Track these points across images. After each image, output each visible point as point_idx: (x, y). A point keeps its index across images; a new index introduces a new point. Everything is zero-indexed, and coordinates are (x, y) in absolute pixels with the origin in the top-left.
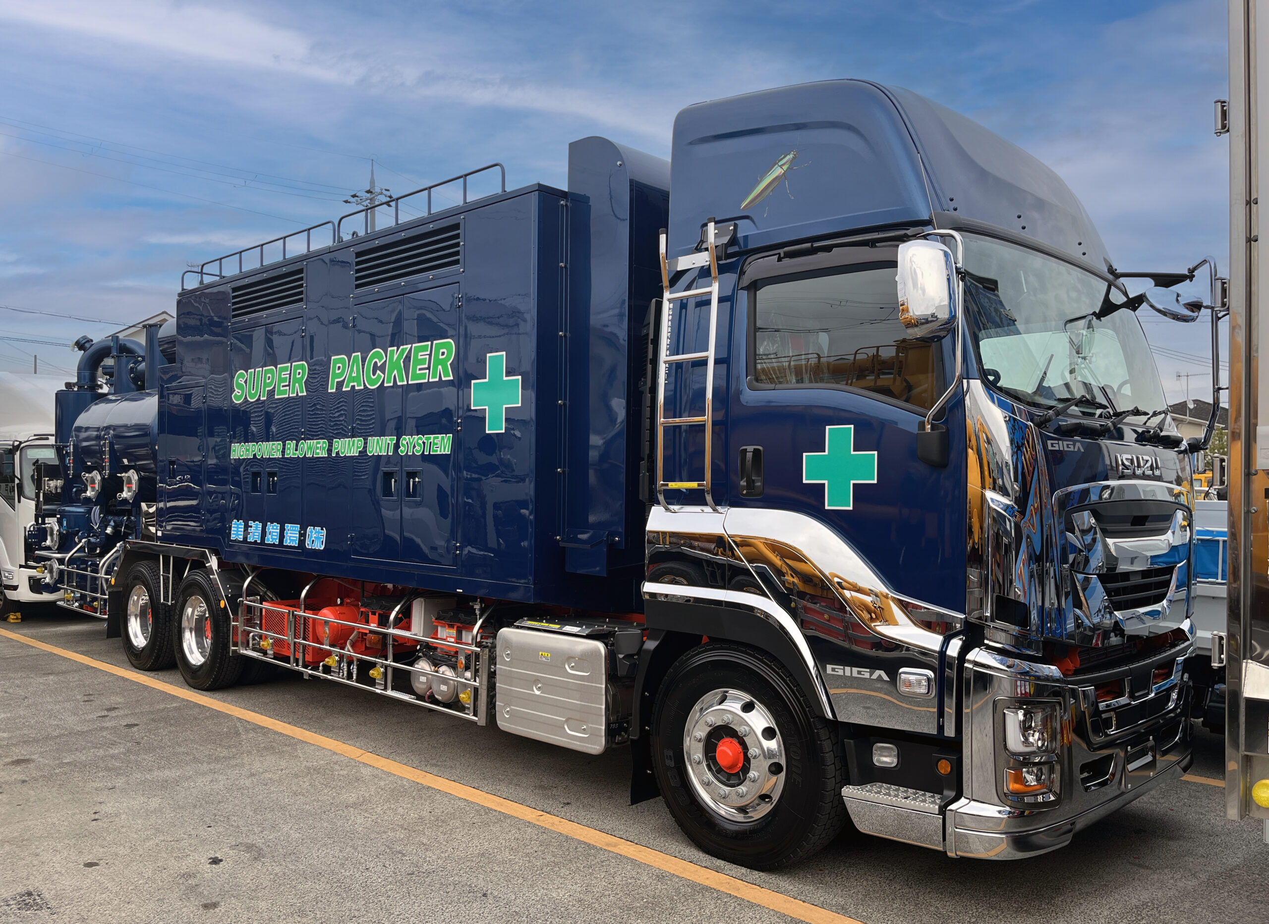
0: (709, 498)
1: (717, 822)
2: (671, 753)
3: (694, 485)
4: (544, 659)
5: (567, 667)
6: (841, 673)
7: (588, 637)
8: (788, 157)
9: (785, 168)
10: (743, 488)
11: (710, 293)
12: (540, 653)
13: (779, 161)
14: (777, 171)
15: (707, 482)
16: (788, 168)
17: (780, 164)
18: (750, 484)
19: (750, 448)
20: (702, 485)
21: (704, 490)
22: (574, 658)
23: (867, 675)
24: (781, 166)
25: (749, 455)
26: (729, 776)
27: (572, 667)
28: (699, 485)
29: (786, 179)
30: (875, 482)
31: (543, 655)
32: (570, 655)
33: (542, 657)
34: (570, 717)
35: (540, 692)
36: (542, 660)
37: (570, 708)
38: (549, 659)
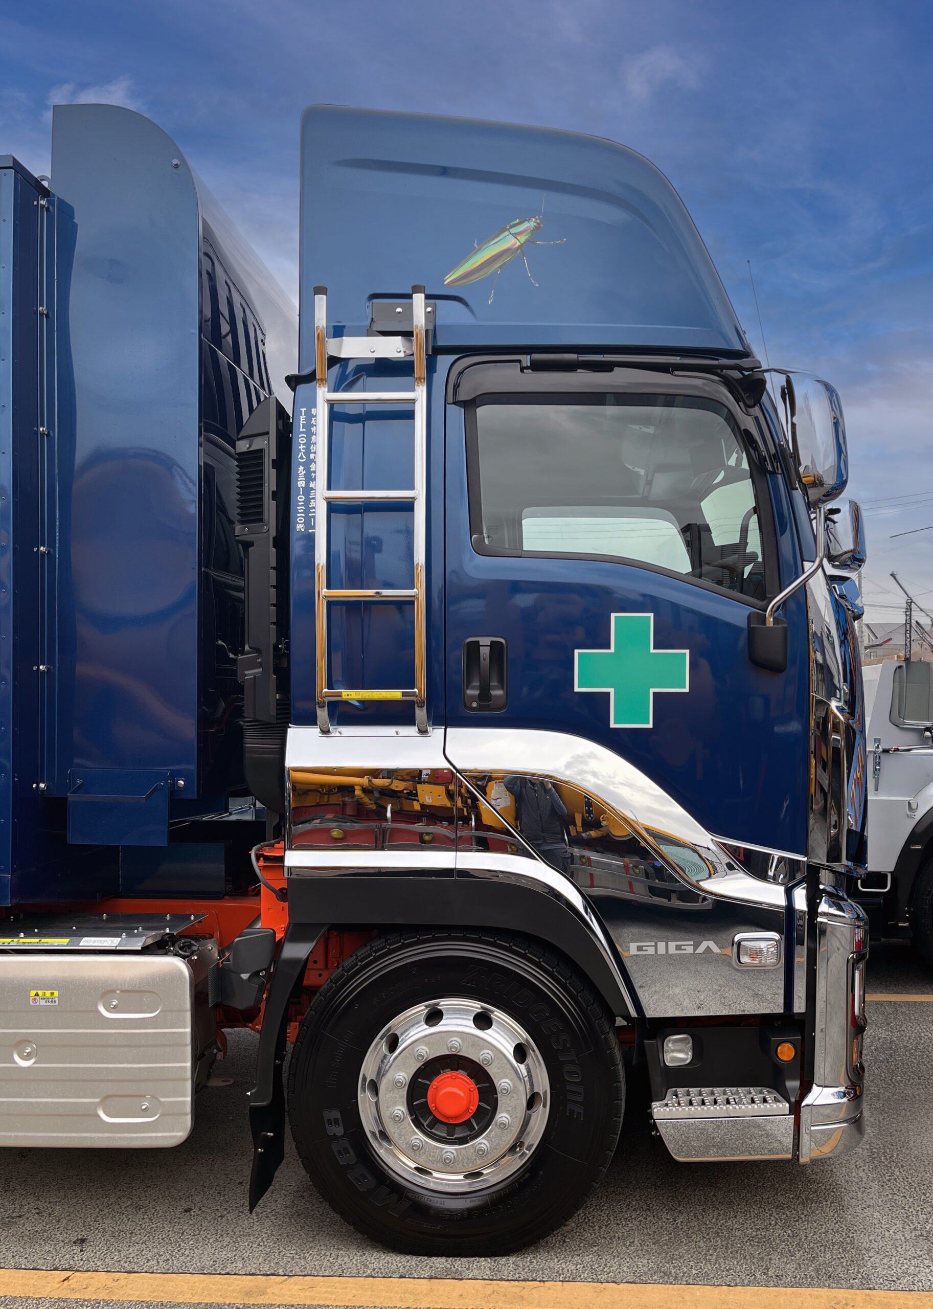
0: (421, 714)
1: (426, 1200)
2: (336, 1114)
3: (395, 694)
4: (43, 1002)
5: (102, 1009)
6: (651, 951)
7: (145, 951)
8: (526, 225)
9: (523, 238)
10: (473, 699)
11: (413, 401)
12: (33, 993)
13: (512, 227)
14: (507, 242)
15: (420, 690)
16: (527, 241)
17: (513, 231)
18: (485, 695)
19: (485, 641)
20: (414, 694)
21: (413, 701)
22: (114, 991)
23: (690, 950)
24: (515, 235)
25: (485, 652)
26: (451, 1128)
27: (115, 1007)
28: (404, 694)
29: (524, 255)
30: (687, 690)
31: (40, 995)
32: (109, 989)
33: (38, 998)
34: (111, 1093)
35: (32, 1061)
36: (38, 1004)
37: (110, 1078)
38: (57, 999)
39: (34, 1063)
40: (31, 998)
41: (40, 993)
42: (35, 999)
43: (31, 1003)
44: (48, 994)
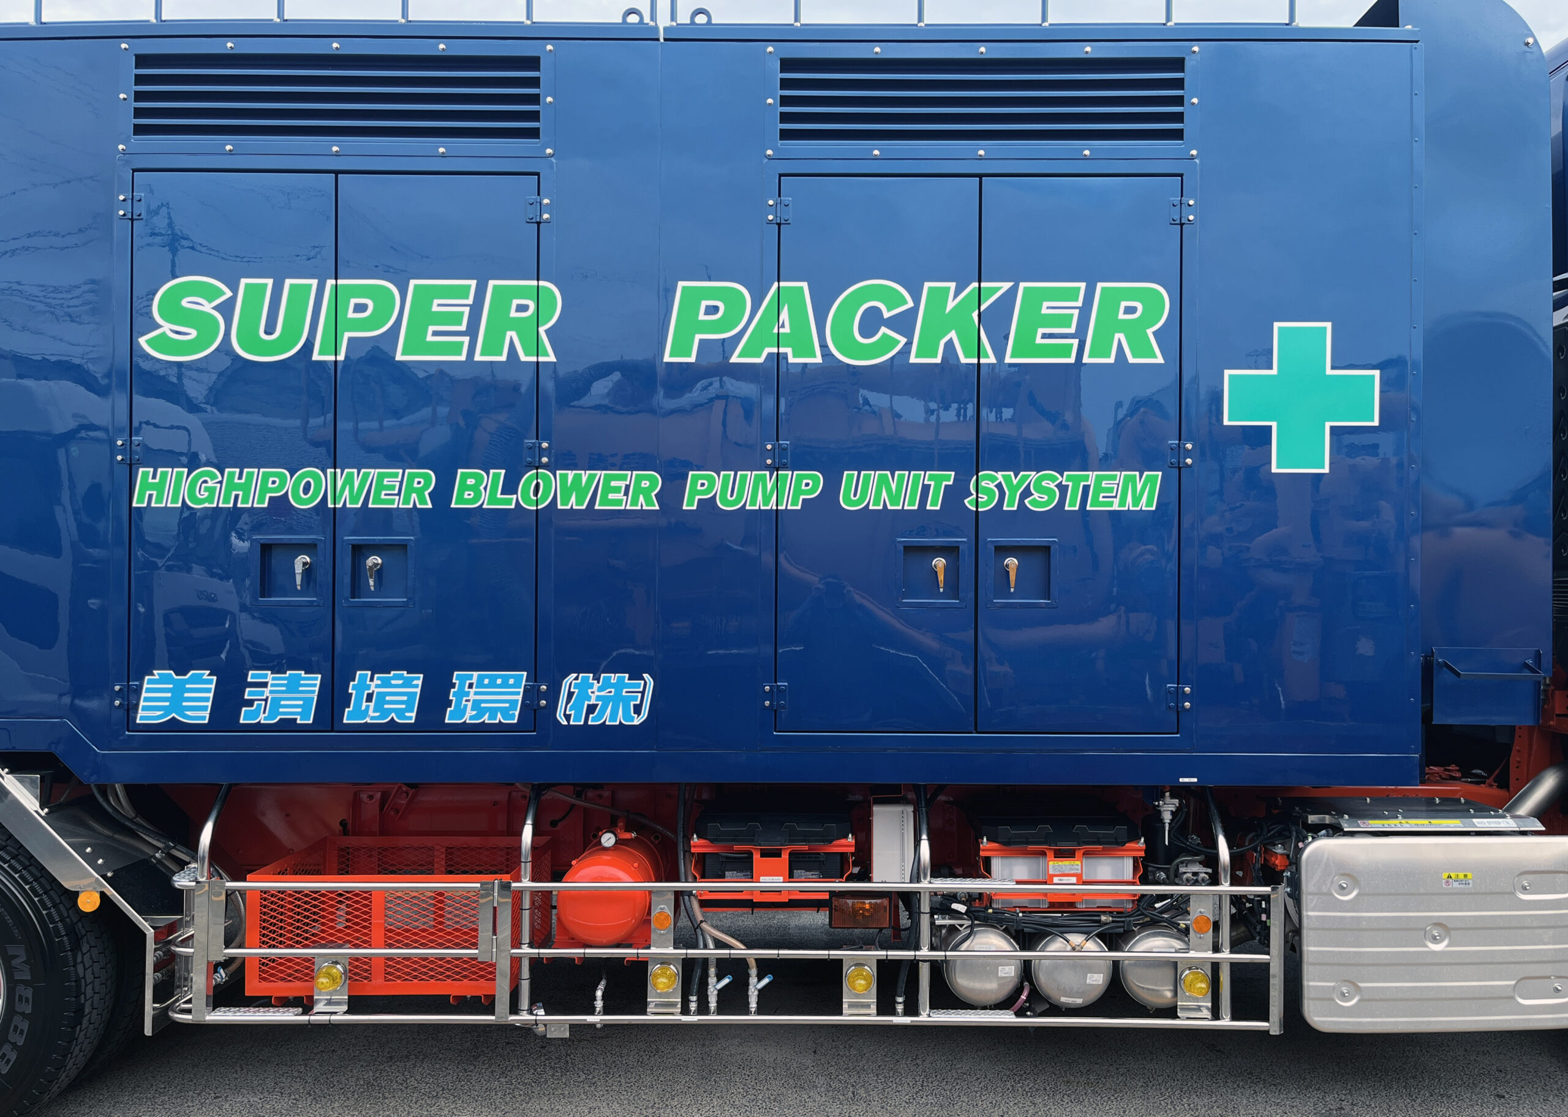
4: (1455, 884)
5: (1515, 890)
12: (1445, 875)
27: (1531, 888)
31: (1453, 877)
32: (1525, 870)
33: (1451, 880)
34: (1527, 975)
35: (1446, 942)
36: (1451, 886)
37: (1526, 959)
38: (1470, 881)
39: (1448, 946)
40: (1444, 881)
41: (1453, 875)
42: (1447, 882)
43: (1444, 886)
44: (1461, 876)
